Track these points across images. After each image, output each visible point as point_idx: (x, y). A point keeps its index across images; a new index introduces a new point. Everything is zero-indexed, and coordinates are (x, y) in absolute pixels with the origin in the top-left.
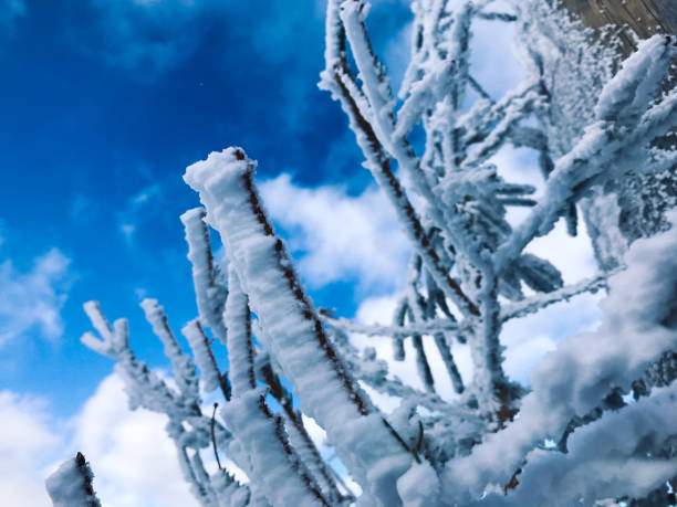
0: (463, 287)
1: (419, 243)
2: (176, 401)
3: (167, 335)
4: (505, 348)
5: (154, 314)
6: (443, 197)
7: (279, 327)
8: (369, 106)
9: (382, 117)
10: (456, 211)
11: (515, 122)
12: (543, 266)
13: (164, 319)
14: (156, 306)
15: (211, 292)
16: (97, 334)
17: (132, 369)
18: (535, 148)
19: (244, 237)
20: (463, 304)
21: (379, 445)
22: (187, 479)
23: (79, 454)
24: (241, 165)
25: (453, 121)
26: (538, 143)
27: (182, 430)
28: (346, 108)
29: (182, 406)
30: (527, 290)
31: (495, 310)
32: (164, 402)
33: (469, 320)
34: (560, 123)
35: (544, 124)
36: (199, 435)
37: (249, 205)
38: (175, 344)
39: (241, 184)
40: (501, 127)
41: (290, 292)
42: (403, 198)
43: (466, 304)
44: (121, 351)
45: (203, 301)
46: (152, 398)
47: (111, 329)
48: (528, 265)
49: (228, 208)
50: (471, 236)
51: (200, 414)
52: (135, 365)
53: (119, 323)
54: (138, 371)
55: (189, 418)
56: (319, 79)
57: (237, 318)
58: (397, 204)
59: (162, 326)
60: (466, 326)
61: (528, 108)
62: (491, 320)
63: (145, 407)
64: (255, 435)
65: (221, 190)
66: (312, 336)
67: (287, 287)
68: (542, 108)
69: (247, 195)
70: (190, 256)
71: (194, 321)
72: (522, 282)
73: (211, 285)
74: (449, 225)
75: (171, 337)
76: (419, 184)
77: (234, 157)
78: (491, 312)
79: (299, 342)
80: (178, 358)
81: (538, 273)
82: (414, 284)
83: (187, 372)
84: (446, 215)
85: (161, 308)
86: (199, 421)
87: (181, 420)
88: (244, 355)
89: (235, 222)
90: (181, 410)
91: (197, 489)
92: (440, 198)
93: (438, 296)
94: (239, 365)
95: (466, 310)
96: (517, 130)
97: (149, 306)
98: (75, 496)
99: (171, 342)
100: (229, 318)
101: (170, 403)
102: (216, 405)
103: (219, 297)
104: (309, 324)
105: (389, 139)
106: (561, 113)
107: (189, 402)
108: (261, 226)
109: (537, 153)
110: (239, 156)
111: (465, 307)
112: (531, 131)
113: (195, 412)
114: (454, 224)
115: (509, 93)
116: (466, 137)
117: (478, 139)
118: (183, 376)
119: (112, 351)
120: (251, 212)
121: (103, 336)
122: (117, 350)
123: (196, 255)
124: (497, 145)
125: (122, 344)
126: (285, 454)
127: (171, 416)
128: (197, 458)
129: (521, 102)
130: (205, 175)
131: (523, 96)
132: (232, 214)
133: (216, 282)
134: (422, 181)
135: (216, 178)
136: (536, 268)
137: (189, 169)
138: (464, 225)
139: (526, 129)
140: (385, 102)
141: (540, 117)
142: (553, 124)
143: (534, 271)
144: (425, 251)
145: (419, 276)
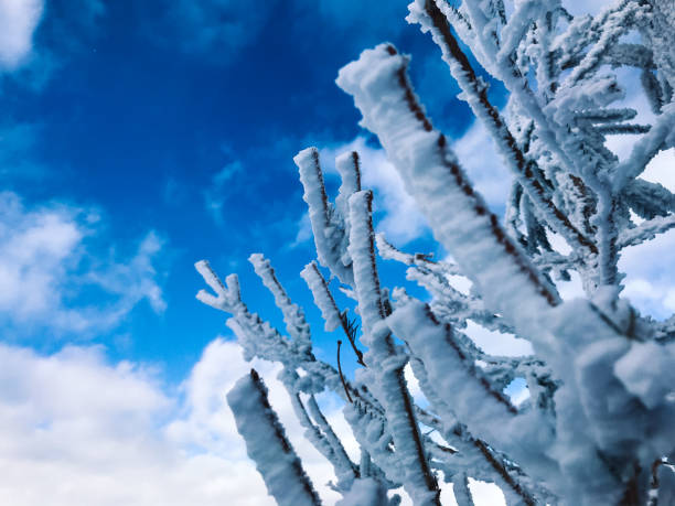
0: (570, 218)
1: (522, 175)
2: (290, 348)
3: (276, 286)
4: (624, 276)
5: (262, 268)
6: (556, 115)
7: (453, 224)
8: (470, 28)
9: (486, 37)
10: (569, 131)
11: (614, 38)
12: (653, 191)
13: (272, 271)
14: (263, 260)
15: (328, 231)
16: (210, 290)
17: (246, 320)
18: (636, 65)
19: (406, 135)
20: (572, 235)
21: (589, 328)
22: (303, 424)
23: (253, 370)
24: (396, 60)
25: (547, 43)
26: (640, 61)
27: (296, 376)
28: (437, 39)
29: (297, 353)
30: (636, 218)
31: (614, 234)
32: (279, 351)
33: (579, 251)
34: (665, 34)
35: (648, 36)
36: (314, 379)
37: (406, 103)
38: (284, 294)
39: (396, 82)
40: (598, 47)
41: (458, 189)
42: (503, 128)
43: (576, 235)
44: (235, 304)
45: (321, 241)
46: (268, 346)
47: (223, 285)
48: (637, 192)
49: (385, 107)
50: (588, 156)
51: (313, 359)
52: (249, 317)
53: (230, 279)
54: (252, 322)
55: (303, 364)
56: (408, 13)
57: (361, 251)
58: (497, 135)
59: (271, 278)
60: (576, 258)
61: (629, 21)
62: (608, 247)
63: (260, 357)
64: (429, 340)
65: (376, 89)
66: (489, 231)
67: (454, 185)
68: (644, 18)
69: (402, 92)
70: (305, 197)
71: (310, 264)
72: (631, 210)
73: (328, 224)
74: (562, 147)
75: (280, 288)
76: (527, 105)
77: (386, 53)
78: (609, 238)
79: (476, 237)
80: (289, 307)
81: (649, 199)
82: (514, 222)
83: (299, 319)
84: (558, 137)
85: (268, 261)
86: (313, 366)
87: (295, 367)
88: (371, 287)
89: (394, 121)
90: (296, 356)
91: (313, 432)
92: (551, 119)
93: (538, 233)
94: (367, 297)
95: (576, 242)
96: (616, 49)
97: (257, 260)
98: (254, 409)
99: (280, 292)
100: (353, 252)
101: (284, 351)
102: (340, 343)
103: (336, 236)
104: (484, 220)
105: (494, 59)
106: (667, 23)
107: (302, 348)
108: (421, 123)
109: (639, 71)
110: (391, 52)
111: (575, 239)
112: (631, 47)
113: (309, 358)
114: (567, 145)
115: (604, 9)
116: (560, 62)
117: (570, 64)
118: (294, 325)
119: (226, 305)
120: (408, 110)
121: (216, 292)
122: (231, 303)
123: (311, 195)
124: (595, 66)
125: (235, 298)
126: (459, 359)
127: (286, 363)
128: (313, 402)
129: (620, 15)
130: (360, 74)
131: (620, 9)
132: (391, 112)
133: (332, 221)
134: (532, 102)
135: (372, 75)
136: (647, 194)
137: (342, 72)
138: (577, 146)
139: (625, 45)
140: (488, 20)
141: (642, 29)
142: (657, 36)
143: (643, 196)
144: (528, 183)
145: (518, 213)
